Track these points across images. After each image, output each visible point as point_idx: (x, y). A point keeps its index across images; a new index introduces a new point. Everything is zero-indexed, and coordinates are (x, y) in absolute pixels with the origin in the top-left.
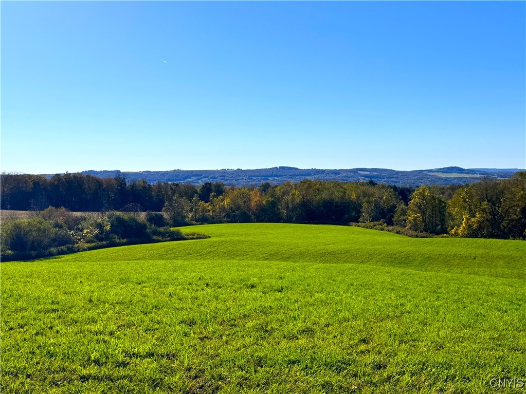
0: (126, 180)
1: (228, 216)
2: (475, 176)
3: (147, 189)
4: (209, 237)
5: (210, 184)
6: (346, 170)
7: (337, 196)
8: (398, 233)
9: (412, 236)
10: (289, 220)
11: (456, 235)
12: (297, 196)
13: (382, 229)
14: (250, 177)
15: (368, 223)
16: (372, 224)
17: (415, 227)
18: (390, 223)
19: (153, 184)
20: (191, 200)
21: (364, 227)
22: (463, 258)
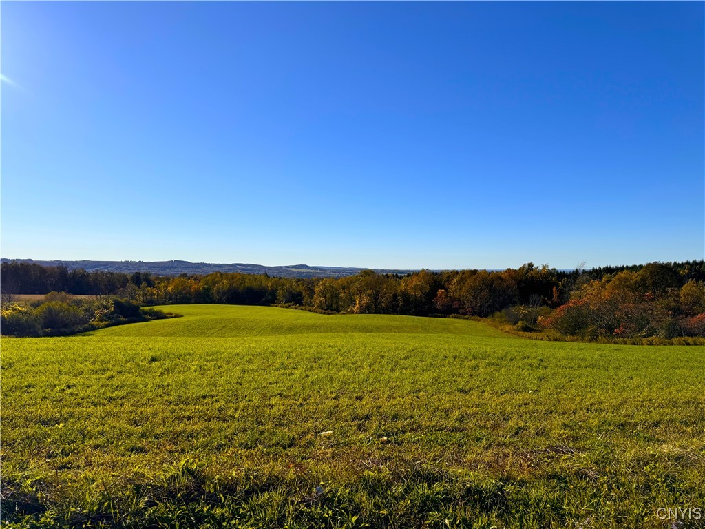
0: (68, 269)
1: (170, 299)
2: (317, 271)
3: (85, 276)
4: (183, 316)
5: (139, 273)
6: (228, 265)
7: (255, 284)
8: (309, 311)
9: (321, 313)
10: (220, 302)
11: (352, 312)
12: (225, 284)
13: (296, 308)
14: (150, 268)
15: (283, 304)
16: (287, 305)
17: (320, 307)
18: (301, 304)
19: (90, 271)
20: (139, 287)
21: (280, 307)
22: (396, 327)
